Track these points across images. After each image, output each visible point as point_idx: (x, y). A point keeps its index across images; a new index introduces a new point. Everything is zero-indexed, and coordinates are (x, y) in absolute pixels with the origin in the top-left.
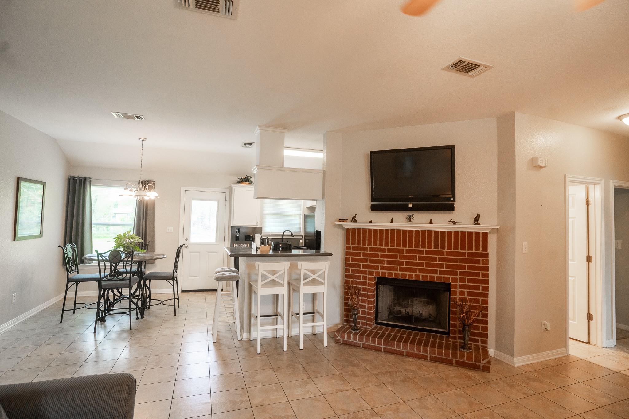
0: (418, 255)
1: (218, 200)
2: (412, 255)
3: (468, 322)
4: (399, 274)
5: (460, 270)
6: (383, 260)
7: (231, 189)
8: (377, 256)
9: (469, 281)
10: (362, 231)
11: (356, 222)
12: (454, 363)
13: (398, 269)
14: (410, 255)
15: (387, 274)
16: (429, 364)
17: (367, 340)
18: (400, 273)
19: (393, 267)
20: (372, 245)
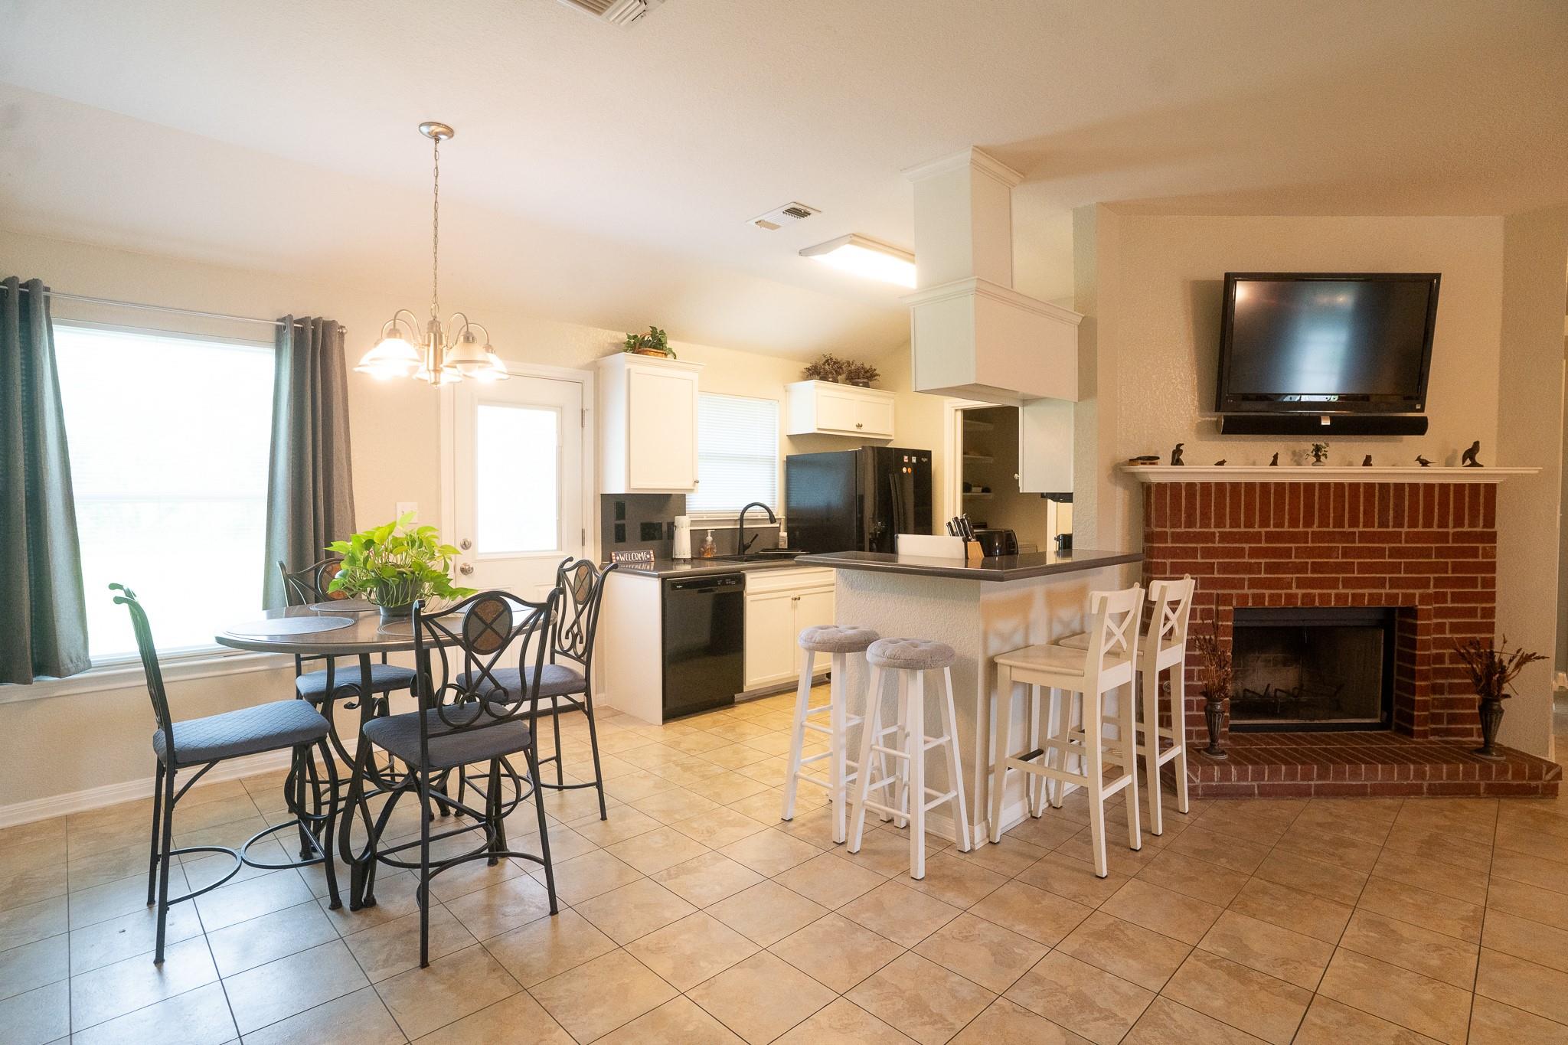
0: (1340, 545)
1: (560, 409)
2: (1326, 545)
4: (1296, 595)
5: (1436, 575)
6: (1255, 563)
7: (596, 368)
8: (1240, 553)
9: (1456, 598)
10: (1198, 488)
11: (1179, 465)
12: (1482, 791)
13: (1294, 585)
14: (1323, 545)
15: (1267, 599)
16: (1425, 803)
17: (1274, 774)
18: (1300, 592)
19: (1279, 578)
20: (1225, 527)
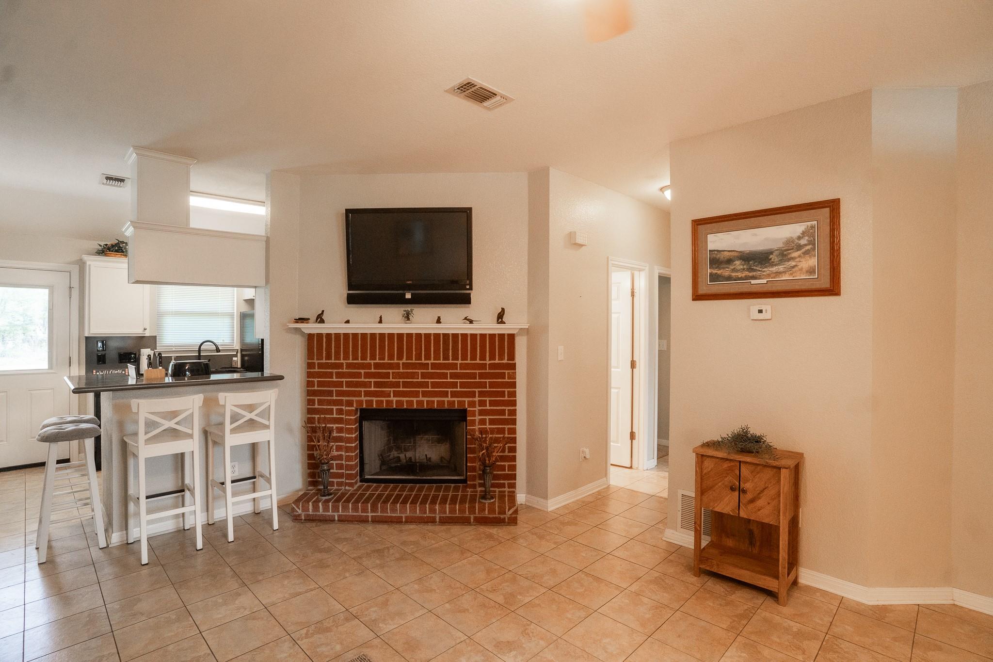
0: (420, 371)
2: (411, 371)
3: (489, 461)
4: (392, 401)
5: (480, 390)
6: (368, 381)
8: (359, 375)
9: (492, 403)
10: (333, 336)
11: (324, 323)
12: (472, 521)
13: (392, 395)
14: (409, 371)
15: (374, 403)
16: (437, 528)
17: (345, 508)
18: (395, 399)
19: (383, 391)
20: (349, 360)
